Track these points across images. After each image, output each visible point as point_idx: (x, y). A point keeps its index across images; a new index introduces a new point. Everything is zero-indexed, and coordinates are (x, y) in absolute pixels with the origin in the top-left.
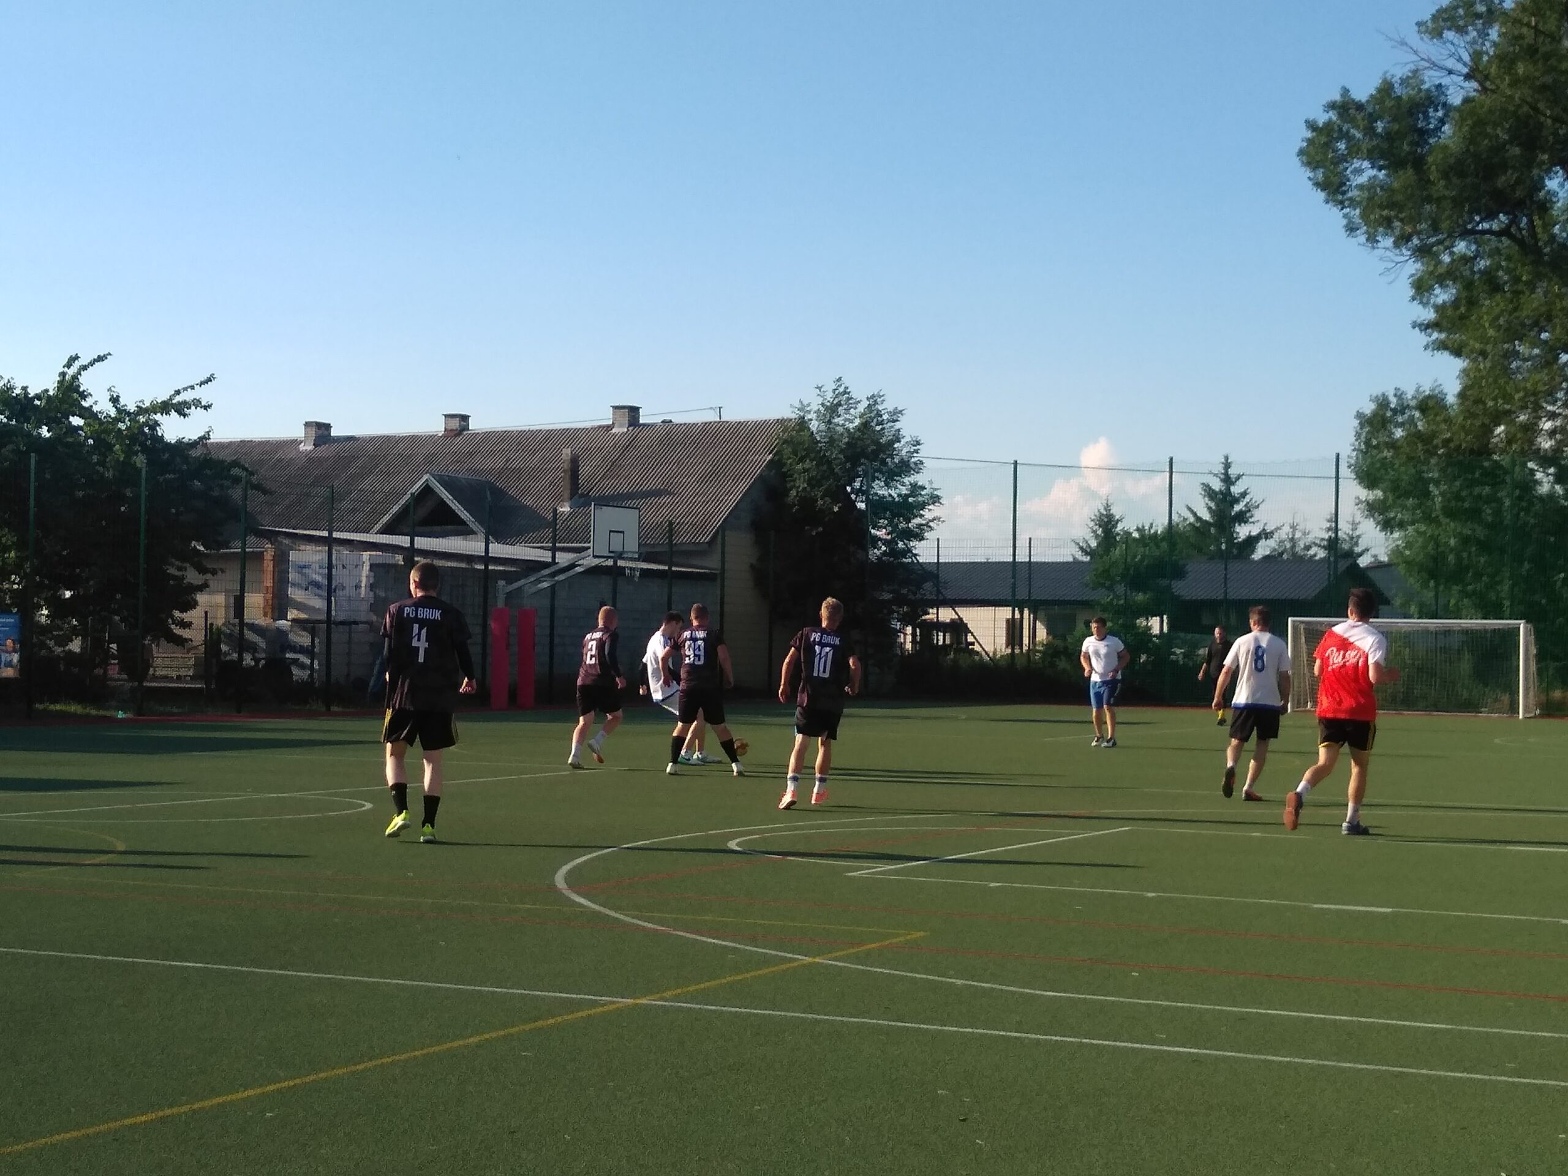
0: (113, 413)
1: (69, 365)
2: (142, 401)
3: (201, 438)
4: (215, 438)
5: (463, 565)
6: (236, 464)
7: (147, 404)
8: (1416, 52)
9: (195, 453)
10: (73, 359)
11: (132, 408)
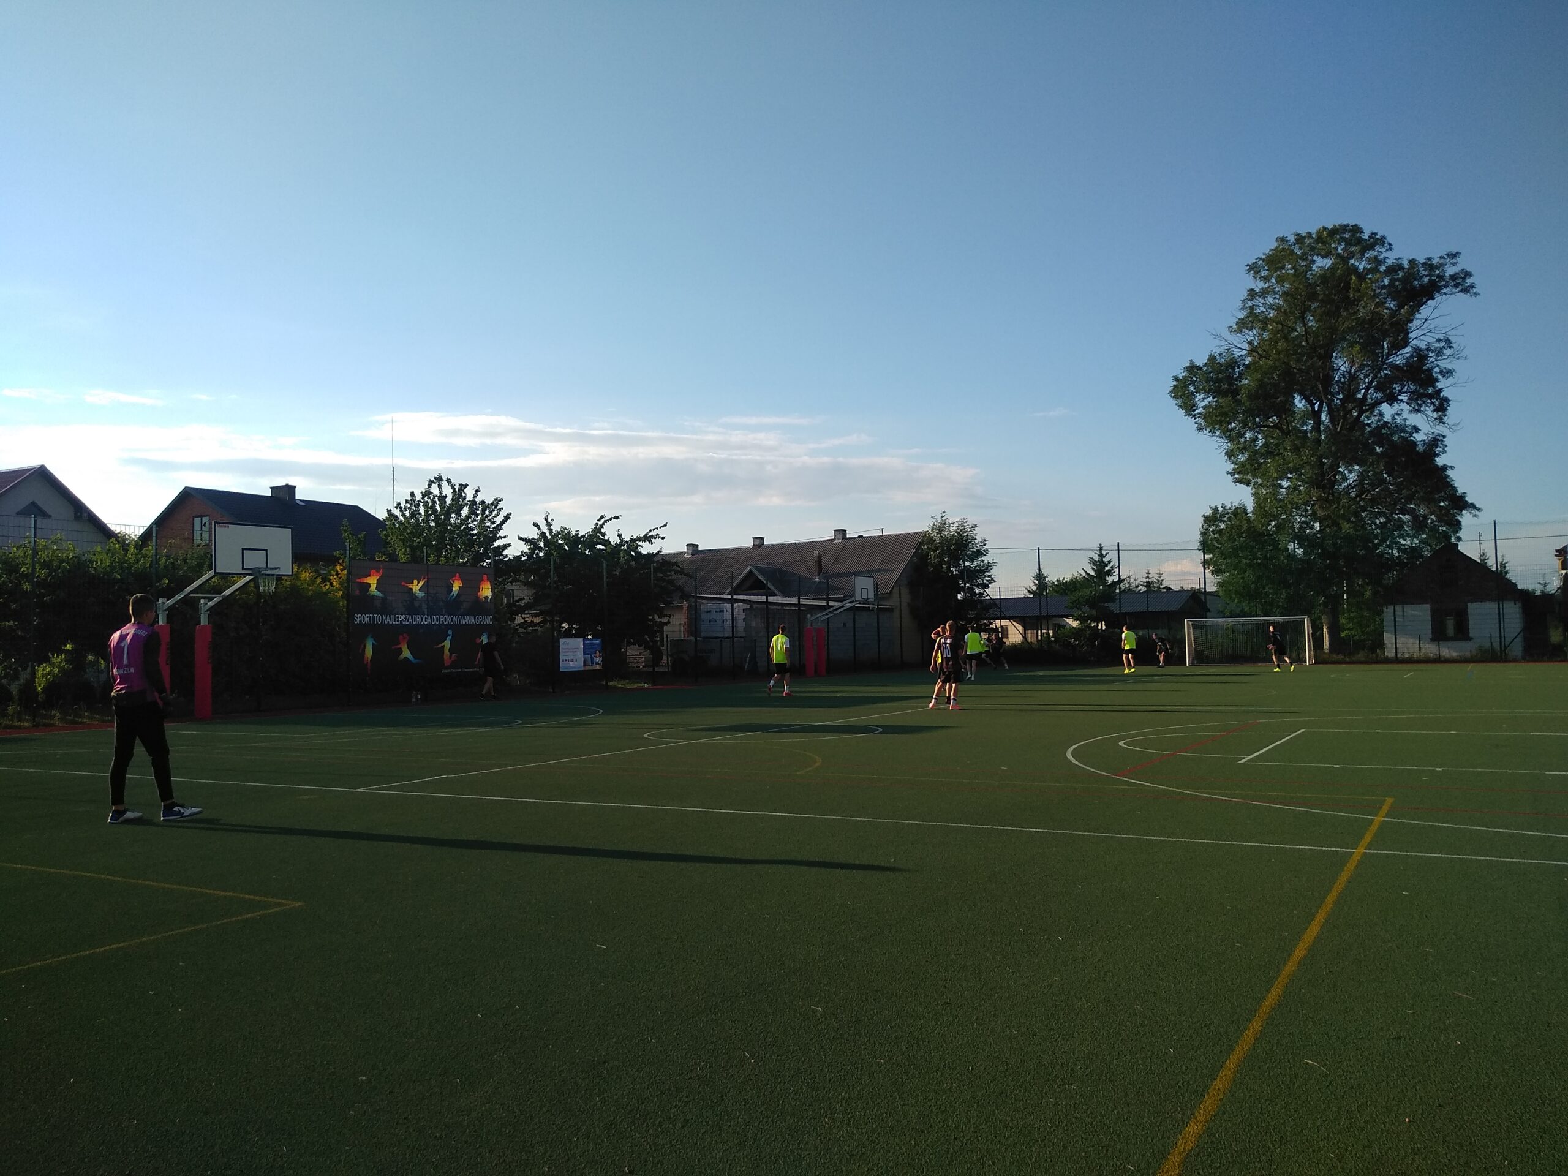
0: (619, 541)
1: (599, 520)
2: (632, 536)
3: (659, 552)
4: (664, 552)
5: (779, 608)
6: (676, 564)
7: (635, 537)
8: (1226, 341)
9: (656, 559)
10: (602, 517)
11: (628, 540)
